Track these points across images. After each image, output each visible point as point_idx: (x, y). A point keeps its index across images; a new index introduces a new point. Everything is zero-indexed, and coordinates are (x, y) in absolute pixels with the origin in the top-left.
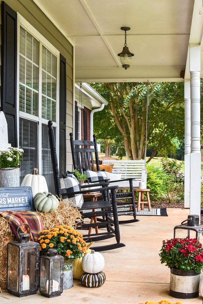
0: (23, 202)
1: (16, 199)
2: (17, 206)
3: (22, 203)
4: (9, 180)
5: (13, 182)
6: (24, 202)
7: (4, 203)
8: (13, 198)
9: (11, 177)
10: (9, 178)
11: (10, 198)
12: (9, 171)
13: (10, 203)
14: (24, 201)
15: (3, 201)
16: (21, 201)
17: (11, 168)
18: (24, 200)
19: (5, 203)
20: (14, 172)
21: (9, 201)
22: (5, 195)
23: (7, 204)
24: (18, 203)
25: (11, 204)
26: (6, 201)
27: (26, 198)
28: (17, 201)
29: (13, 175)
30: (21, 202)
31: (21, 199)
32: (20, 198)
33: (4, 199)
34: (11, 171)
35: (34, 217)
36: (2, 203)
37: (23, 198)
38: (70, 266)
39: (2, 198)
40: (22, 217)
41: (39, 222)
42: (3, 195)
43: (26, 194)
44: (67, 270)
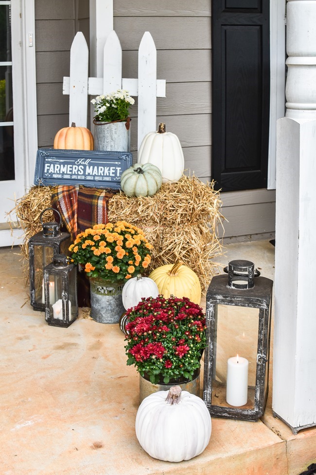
0: (111, 175)
1: (101, 169)
2: (101, 179)
3: (109, 176)
4: (99, 139)
5: (105, 143)
6: (114, 175)
7: (79, 172)
8: (96, 167)
9: (103, 135)
10: (100, 137)
11: (91, 167)
12: (100, 126)
13: (89, 174)
14: (113, 173)
15: (78, 170)
16: (109, 173)
17: (103, 123)
18: (114, 171)
19: (81, 172)
20: (108, 128)
21: (89, 170)
22: (85, 161)
23: (84, 174)
24: (102, 175)
25: (91, 176)
26: (84, 170)
27: (118, 169)
28: (102, 172)
29: (106, 133)
31: (109, 170)
32: (108, 168)
33: (81, 168)
34: (103, 127)
35: (94, 201)
36: (76, 173)
37: (113, 169)
38: (108, 289)
39: (78, 166)
40: (73, 198)
41: (99, 210)
42: (80, 161)
43: (120, 163)
44: (101, 294)
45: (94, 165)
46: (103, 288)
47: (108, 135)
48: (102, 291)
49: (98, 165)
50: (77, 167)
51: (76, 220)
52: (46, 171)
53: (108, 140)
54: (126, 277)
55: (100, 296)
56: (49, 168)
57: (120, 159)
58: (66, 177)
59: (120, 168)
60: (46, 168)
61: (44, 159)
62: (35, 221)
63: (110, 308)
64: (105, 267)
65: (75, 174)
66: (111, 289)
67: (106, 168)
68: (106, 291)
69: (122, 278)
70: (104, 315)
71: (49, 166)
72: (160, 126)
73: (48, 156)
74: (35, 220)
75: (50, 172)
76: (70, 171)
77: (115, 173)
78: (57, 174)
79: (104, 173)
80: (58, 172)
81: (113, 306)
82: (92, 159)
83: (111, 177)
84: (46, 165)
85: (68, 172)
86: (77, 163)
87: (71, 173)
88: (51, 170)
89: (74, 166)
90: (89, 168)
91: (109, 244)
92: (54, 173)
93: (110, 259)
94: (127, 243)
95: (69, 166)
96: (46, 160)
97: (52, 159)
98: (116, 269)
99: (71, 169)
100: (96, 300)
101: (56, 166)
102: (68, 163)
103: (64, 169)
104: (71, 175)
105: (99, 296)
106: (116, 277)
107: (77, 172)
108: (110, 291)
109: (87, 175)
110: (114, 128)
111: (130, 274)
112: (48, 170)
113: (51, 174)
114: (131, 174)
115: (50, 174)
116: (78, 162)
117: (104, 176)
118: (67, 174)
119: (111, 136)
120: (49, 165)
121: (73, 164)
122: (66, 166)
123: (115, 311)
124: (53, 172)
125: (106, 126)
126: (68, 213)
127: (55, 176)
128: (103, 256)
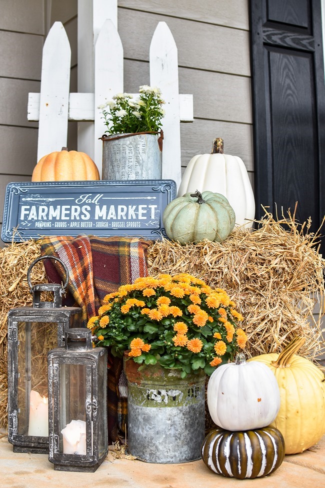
0: (140, 217)
1: (122, 210)
2: (122, 226)
3: (137, 220)
4: (115, 164)
5: (127, 168)
6: (145, 218)
7: (82, 217)
8: (112, 207)
9: (121, 156)
10: (116, 160)
11: (105, 207)
12: (117, 142)
13: (100, 219)
14: (143, 215)
15: (81, 213)
16: (137, 215)
17: (123, 135)
18: (145, 212)
19: (85, 216)
20: (131, 144)
21: (100, 212)
22: (92, 198)
23: (94, 221)
24: (125, 218)
25: (104, 221)
26: (92, 212)
27: (153, 207)
28: (124, 214)
29: (127, 151)
30: (134, 217)
31: (137, 210)
32: (134, 207)
33: (86, 209)
34: (122, 141)
35: (121, 249)
36: (78, 218)
37: (143, 208)
38: (169, 393)
39: (81, 206)
40: (83, 246)
41: (132, 264)
42: (85, 199)
43: (155, 198)
44: (157, 405)
45: (109, 204)
46: (159, 393)
47: (131, 155)
48: (159, 399)
49: (116, 204)
50: (78, 208)
51: (91, 282)
52: (22, 218)
53: (131, 164)
54: (212, 363)
55: (154, 409)
56: (28, 212)
57: (155, 191)
58: (58, 225)
59: (156, 206)
60: (23, 212)
61: (20, 198)
62: (9, 293)
63: (172, 432)
64: (173, 343)
65: (75, 220)
66: (175, 393)
67: (130, 207)
68: (166, 398)
69: (203, 366)
70: (161, 448)
71: (29, 210)
72: (216, 143)
73: (25, 194)
74: (10, 289)
75: (30, 219)
76: (66, 215)
77: (148, 214)
78: (44, 221)
79: (127, 215)
80: (45, 218)
81: (178, 427)
82: (105, 193)
83: (141, 220)
84: (23, 208)
85: (63, 218)
86: (78, 201)
87: (68, 218)
88: (33, 215)
89: (73, 207)
90: (101, 209)
91: (175, 301)
92: (38, 221)
93: (181, 327)
94: (208, 300)
95: (64, 207)
96: (23, 199)
97: (34, 197)
98: (196, 345)
99: (68, 212)
100: (144, 419)
101: (41, 208)
102: (62, 203)
103: (54, 213)
104: (69, 222)
105: (151, 410)
106: (191, 364)
107: (80, 215)
108: (174, 398)
109: (97, 221)
110: (141, 144)
111: (219, 356)
112: (26, 216)
113: (33, 222)
114: (186, 203)
115: (30, 222)
116: (80, 200)
117: (127, 220)
118: (60, 220)
119: (137, 157)
120: (28, 207)
121: (72, 203)
122: (59, 207)
123: (182, 438)
124: (36, 218)
125: (128, 140)
126: (75, 272)
127: (39, 225)
128: (167, 323)
